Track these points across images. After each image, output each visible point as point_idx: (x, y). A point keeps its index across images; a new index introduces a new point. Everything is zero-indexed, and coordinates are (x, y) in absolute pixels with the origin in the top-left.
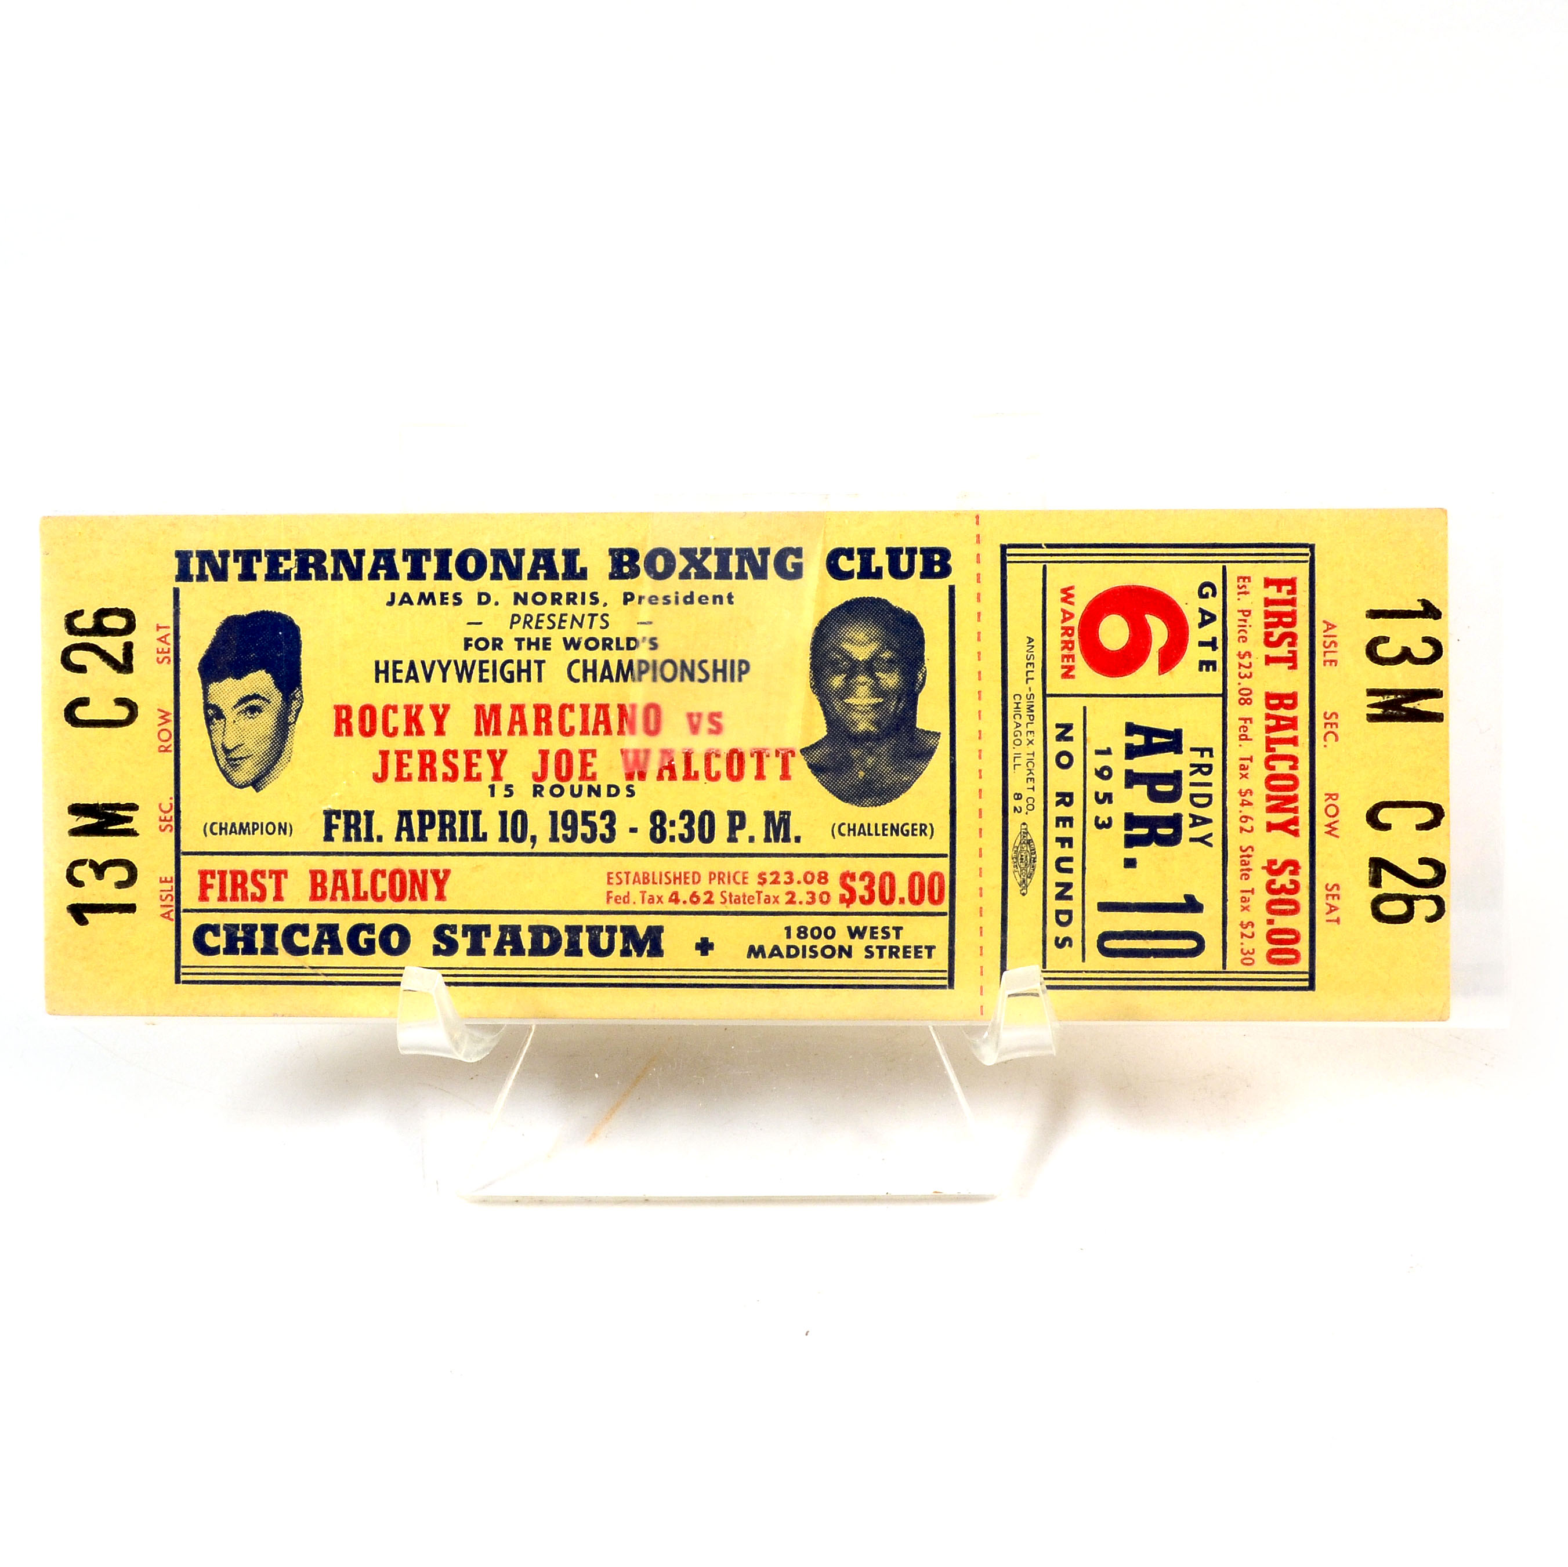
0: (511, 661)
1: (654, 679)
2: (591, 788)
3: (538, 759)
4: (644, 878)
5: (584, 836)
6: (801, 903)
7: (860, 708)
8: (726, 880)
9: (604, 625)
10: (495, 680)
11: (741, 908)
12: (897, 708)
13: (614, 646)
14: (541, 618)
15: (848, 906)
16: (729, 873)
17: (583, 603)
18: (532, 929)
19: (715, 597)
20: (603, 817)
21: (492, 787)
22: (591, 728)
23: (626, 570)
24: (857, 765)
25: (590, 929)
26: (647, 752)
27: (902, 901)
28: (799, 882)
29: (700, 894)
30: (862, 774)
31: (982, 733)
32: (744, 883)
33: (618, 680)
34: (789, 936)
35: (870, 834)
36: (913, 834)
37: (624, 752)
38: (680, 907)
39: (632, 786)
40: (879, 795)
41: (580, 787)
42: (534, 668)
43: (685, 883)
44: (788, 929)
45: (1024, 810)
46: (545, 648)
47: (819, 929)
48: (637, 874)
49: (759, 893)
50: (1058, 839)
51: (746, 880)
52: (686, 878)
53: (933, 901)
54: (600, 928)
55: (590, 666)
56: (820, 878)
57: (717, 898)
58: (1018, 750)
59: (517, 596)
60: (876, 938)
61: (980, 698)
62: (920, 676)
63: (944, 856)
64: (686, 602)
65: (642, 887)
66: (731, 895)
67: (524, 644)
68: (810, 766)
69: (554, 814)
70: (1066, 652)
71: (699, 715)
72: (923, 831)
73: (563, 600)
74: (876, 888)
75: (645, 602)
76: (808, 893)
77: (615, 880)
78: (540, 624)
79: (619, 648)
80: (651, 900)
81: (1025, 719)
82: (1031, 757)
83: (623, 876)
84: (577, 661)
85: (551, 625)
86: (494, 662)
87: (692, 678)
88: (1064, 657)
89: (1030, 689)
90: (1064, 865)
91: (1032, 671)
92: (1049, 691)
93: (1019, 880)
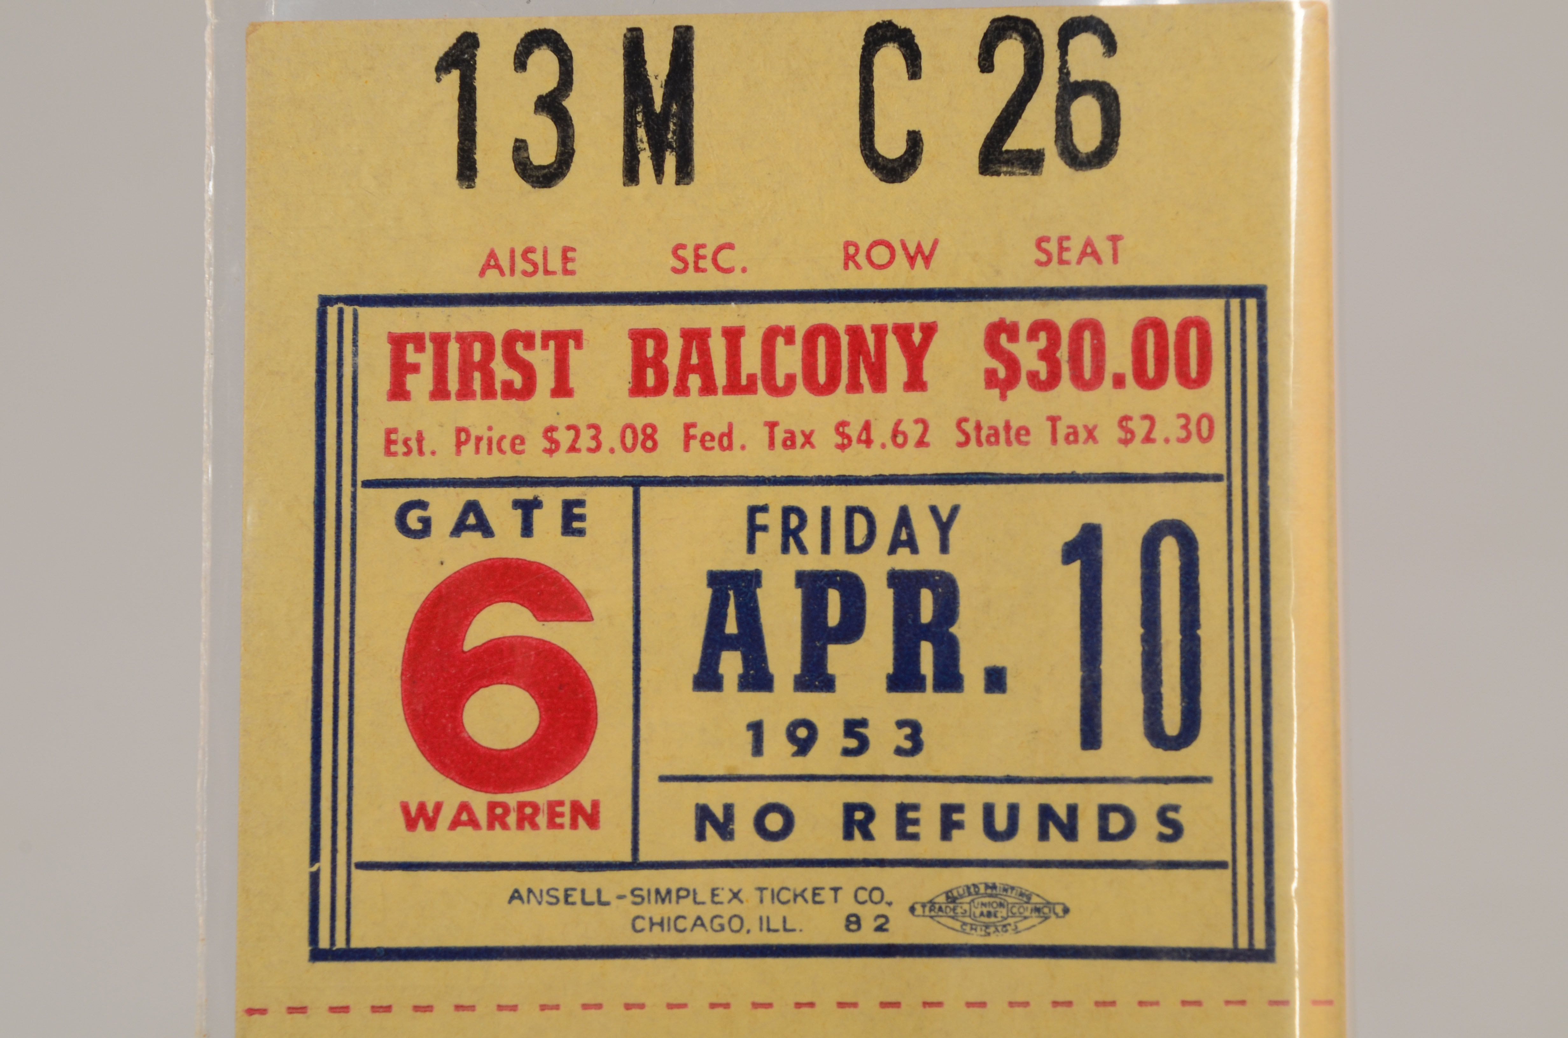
31: (715, 999)
45: (882, 909)
50: (946, 835)
58: (752, 923)
61: (641, 1006)
70: (542, 819)
81: (687, 907)
82: (767, 895)
88: (552, 824)
89: (621, 897)
90: (1001, 823)
91: (583, 892)
92: (626, 856)
93: (1034, 920)
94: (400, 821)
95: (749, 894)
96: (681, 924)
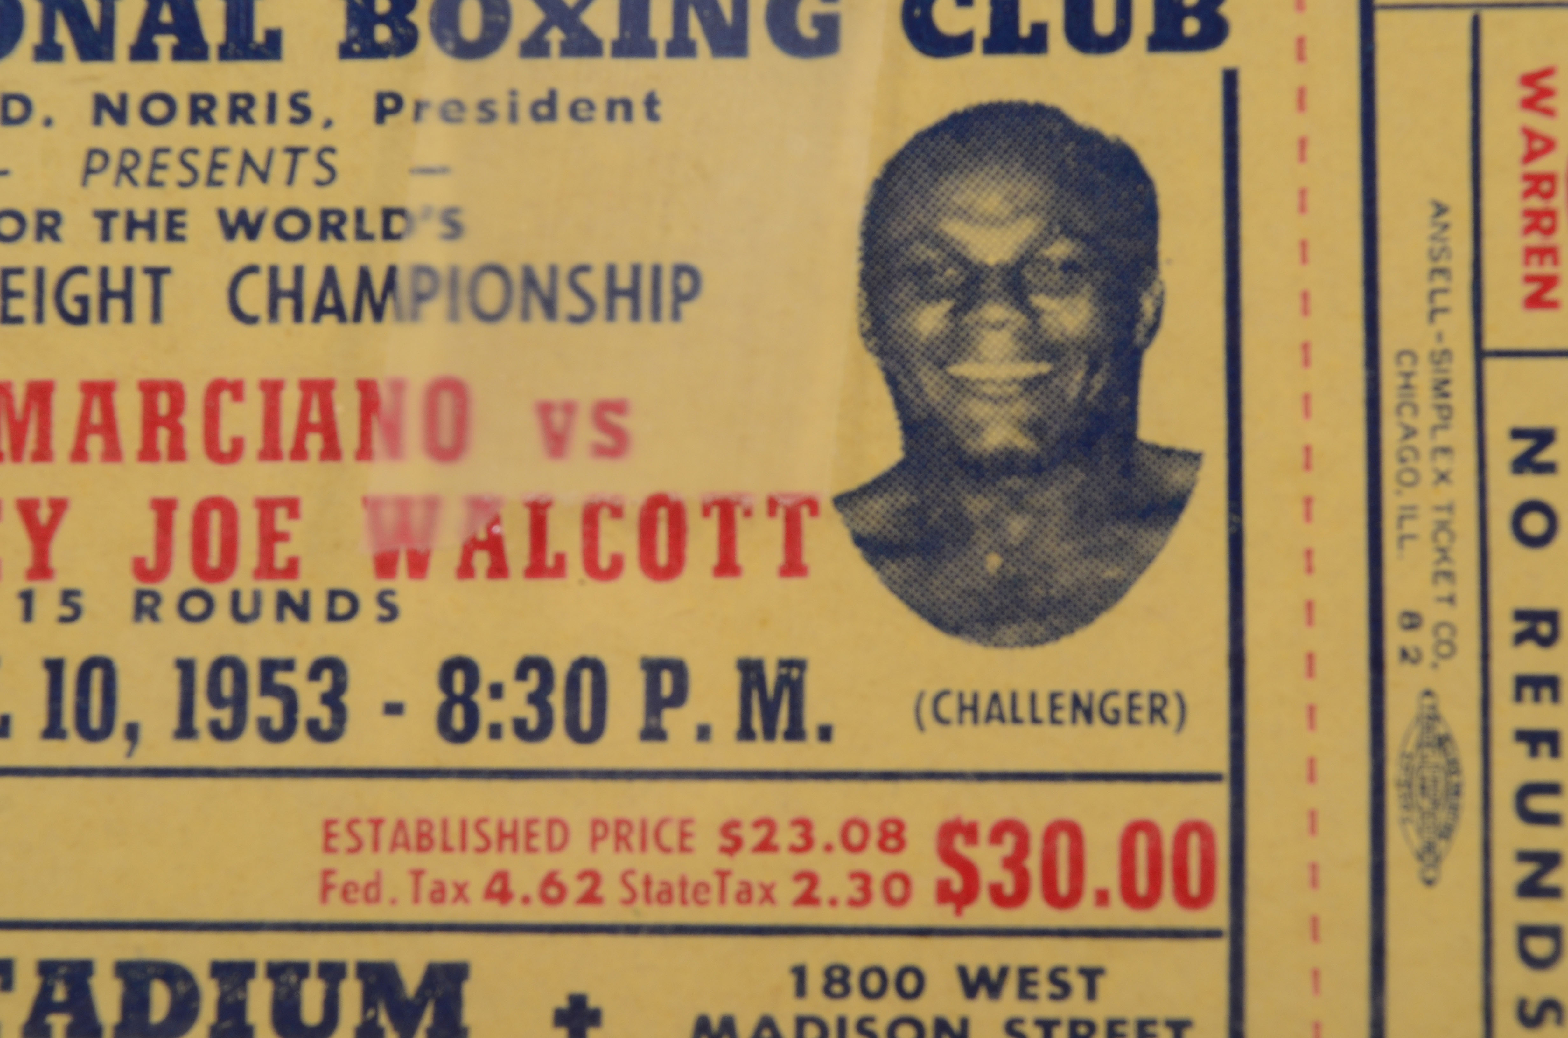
0: (82, 270)
1: (453, 315)
2: (284, 600)
3: (148, 521)
4: (421, 835)
5: (264, 725)
6: (833, 902)
7: (989, 390)
8: (635, 840)
9: (324, 174)
10: (40, 317)
11: (675, 914)
12: (1086, 388)
13: (348, 229)
14: (162, 159)
15: (958, 912)
16: (644, 825)
17: (271, 117)
18: (124, 969)
19: (611, 104)
20: (314, 674)
21: (27, 597)
22: (287, 443)
23: (382, 34)
24: (983, 537)
25: (276, 971)
26: (432, 504)
27: (1102, 897)
28: (829, 848)
29: (567, 877)
30: (994, 561)
31: (1315, 452)
32: (684, 849)
33: (357, 317)
34: (801, 990)
35: (1016, 720)
36: (1132, 721)
37: (372, 504)
38: (513, 913)
39: (391, 592)
40: (1041, 616)
41: (257, 598)
42: (142, 286)
43: (530, 849)
44: (800, 973)
45: (1429, 656)
46: (171, 236)
47: (881, 972)
48: (401, 825)
49: (723, 875)
50: (1522, 736)
51: (689, 842)
52: (530, 835)
53: (1185, 899)
54: (302, 969)
55: (286, 282)
56: (885, 835)
57: (612, 890)
58: (1410, 497)
59: (101, 103)
60: (1034, 997)
61: (1306, 362)
62: (1148, 306)
63: (1212, 778)
64: (536, 116)
65: (415, 860)
66: (647, 882)
67: (118, 226)
68: (860, 541)
69: (186, 667)
70: (1535, 239)
71: (569, 408)
72: (1156, 713)
73: (221, 113)
74: (1033, 863)
75: (431, 116)
76: (854, 875)
77: (344, 841)
78: (159, 175)
79: (362, 235)
80: (438, 895)
81: (1427, 417)
82: (1444, 516)
83: (365, 831)
84: (252, 269)
85: (186, 176)
86: (40, 274)
87: (550, 307)
88: (1530, 252)
89: (1440, 337)
90: (1539, 804)
91: (1445, 291)
92: (1491, 342)
93: (1417, 843)
94: (1532, 66)
95: (1444, 494)
96: (1407, 411)
